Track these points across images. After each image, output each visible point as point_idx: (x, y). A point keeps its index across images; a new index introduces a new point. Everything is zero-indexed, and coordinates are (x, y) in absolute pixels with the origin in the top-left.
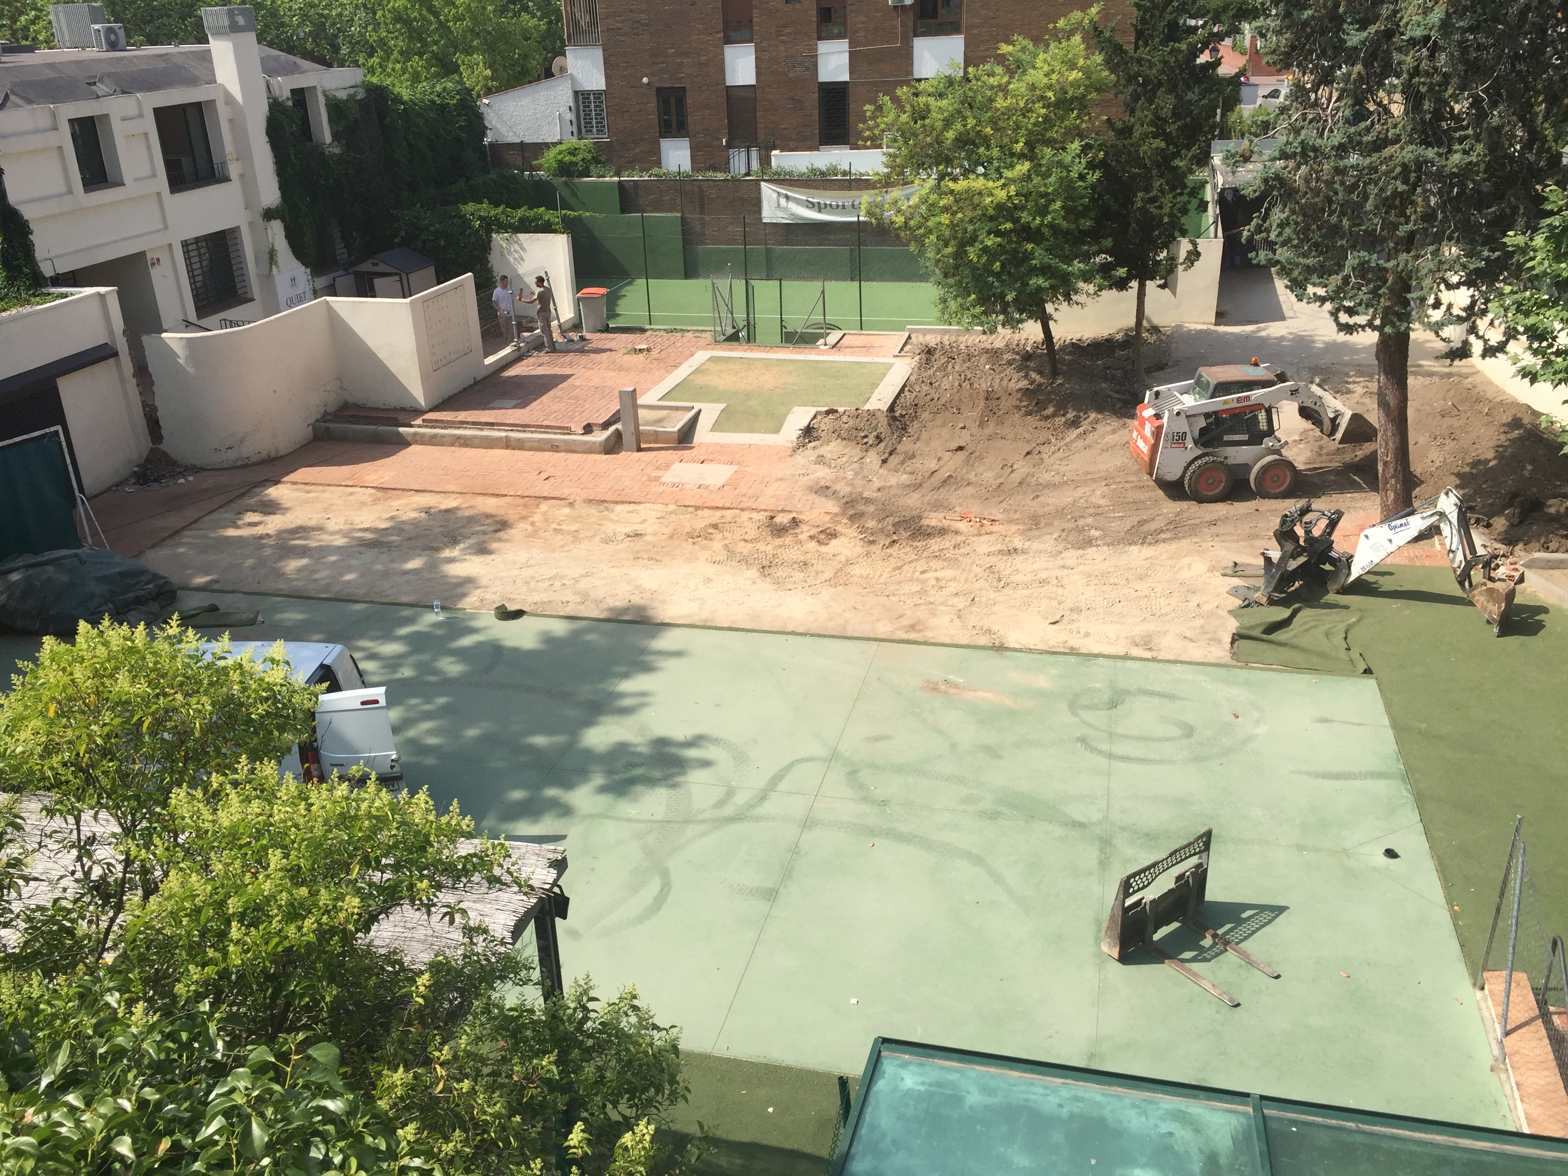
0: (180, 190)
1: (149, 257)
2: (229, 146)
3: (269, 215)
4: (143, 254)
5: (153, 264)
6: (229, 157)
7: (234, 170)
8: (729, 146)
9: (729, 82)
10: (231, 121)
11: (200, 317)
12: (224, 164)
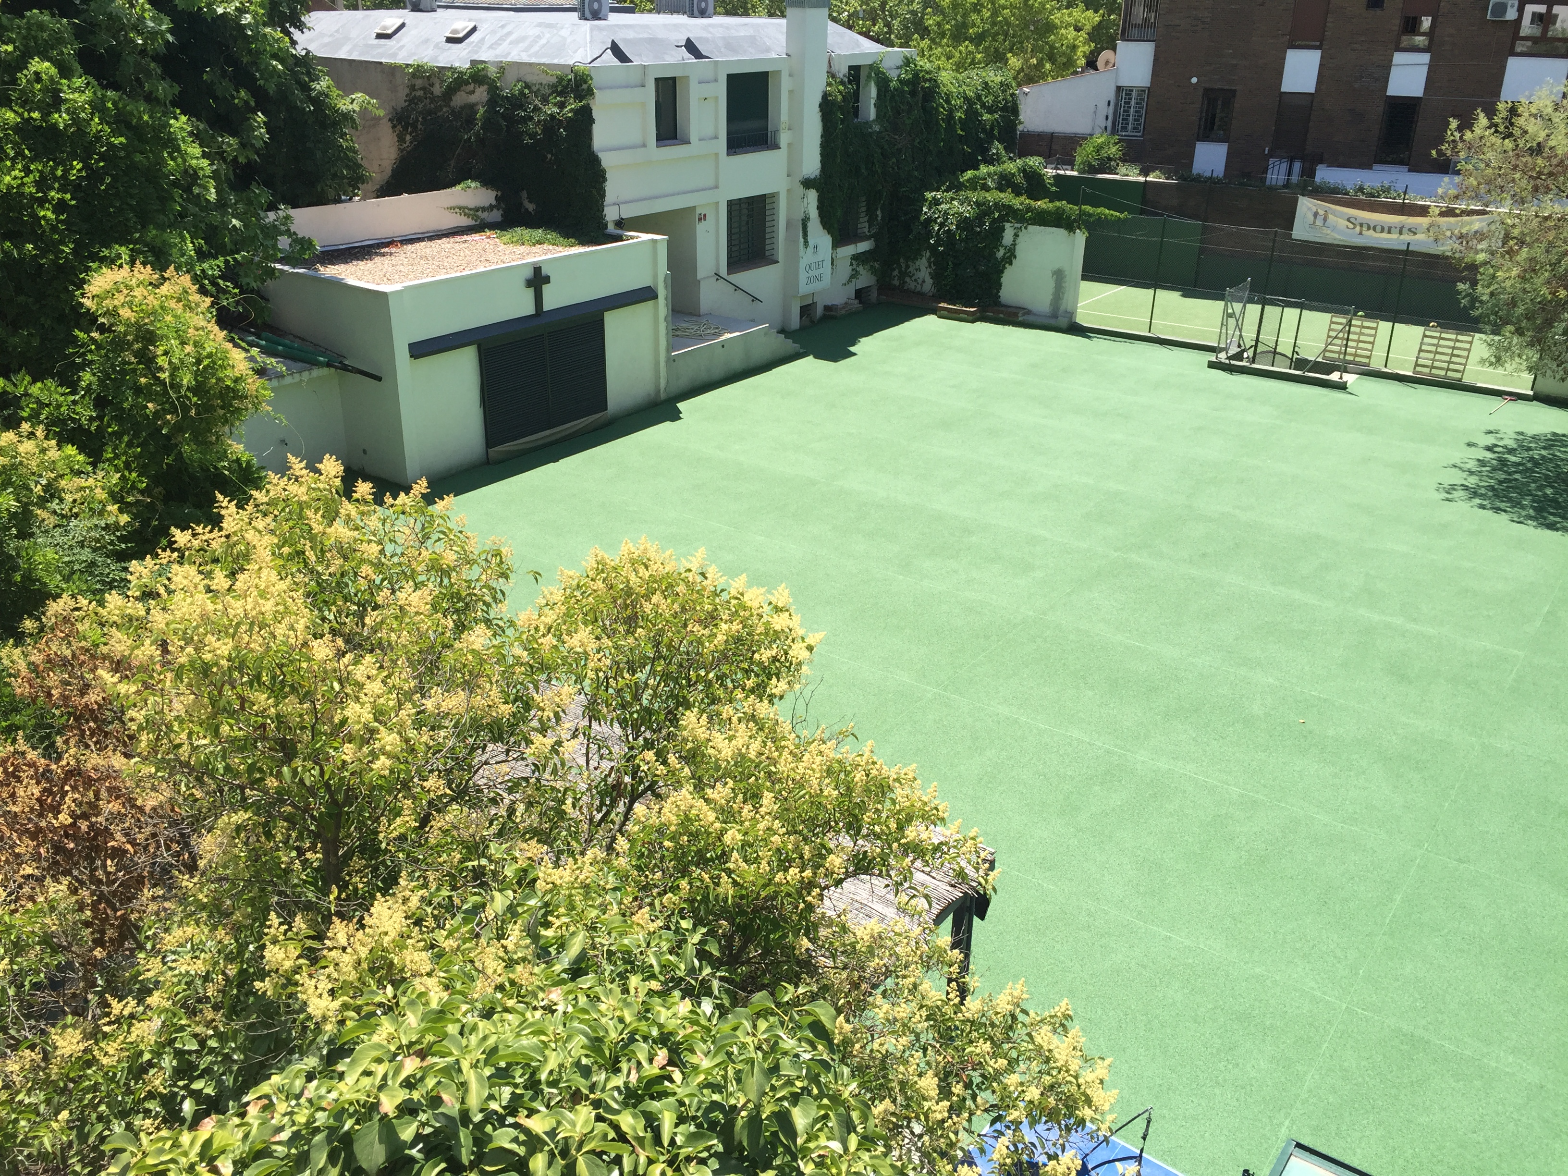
0: (735, 153)
1: (698, 211)
2: (784, 117)
3: (807, 183)
4: (694, 208)
5: (700, 219)
6: (782, 126)
7: (784, 138)
8: (1271, 155)
9: (1285, 88)
10: (791, 92)
11: (729, 272)
12: (776, 132)
